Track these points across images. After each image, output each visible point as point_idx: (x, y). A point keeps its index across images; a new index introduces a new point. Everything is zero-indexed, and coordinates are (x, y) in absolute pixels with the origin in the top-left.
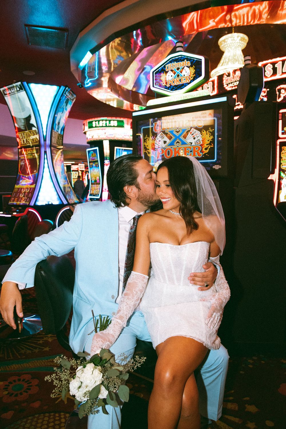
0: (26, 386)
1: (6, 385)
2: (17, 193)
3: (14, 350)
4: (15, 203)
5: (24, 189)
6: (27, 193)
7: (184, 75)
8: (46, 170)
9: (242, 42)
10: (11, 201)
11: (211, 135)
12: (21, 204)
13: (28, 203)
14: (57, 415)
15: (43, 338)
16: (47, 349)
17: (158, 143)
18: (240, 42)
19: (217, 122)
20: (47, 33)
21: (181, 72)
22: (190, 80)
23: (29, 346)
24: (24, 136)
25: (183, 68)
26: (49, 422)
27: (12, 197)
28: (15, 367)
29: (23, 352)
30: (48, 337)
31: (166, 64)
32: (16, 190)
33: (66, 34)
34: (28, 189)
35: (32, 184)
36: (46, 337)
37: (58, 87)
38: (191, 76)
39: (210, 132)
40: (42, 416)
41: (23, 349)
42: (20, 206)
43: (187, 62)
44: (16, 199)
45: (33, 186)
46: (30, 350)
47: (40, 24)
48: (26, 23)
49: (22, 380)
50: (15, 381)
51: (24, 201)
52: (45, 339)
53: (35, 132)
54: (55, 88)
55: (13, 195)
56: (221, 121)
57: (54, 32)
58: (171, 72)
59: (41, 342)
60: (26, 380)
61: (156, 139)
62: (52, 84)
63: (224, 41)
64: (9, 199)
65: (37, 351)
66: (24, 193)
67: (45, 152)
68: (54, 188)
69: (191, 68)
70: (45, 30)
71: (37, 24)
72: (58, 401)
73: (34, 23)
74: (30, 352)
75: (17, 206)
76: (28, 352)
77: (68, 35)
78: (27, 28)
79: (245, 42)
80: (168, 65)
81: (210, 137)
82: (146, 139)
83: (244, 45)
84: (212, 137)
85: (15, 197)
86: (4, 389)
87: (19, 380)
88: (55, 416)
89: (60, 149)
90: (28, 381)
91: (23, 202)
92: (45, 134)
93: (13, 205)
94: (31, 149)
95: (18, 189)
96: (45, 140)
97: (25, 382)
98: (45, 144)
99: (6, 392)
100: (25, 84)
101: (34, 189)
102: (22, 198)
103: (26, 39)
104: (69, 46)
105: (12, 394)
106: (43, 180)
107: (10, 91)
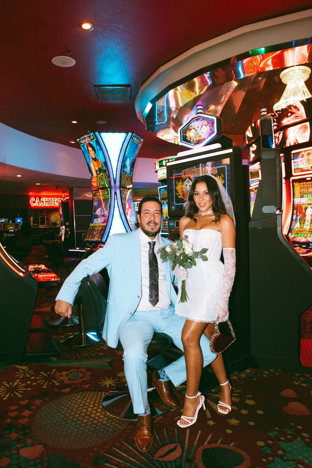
0: (81, 375)
1: (67, 374)
2: (91, 230)
3: (77, 354)
4: (89, 240)
5: (97, 226)
6: (100, 230)
7: (203, 132)
8: (116, 209)
9: (304, 74)
10: (86, 238)
11: (223, 180)
12: (95, 240)
13: (100, 240)
14: (100, 393)
15: (100, 347)
16: (102, 354)
17: (185, 187)
18: (302, 74)
19: (227, 169)
20: (113, 90)
21: (201, 130)
22: (207, 136)
23: (88, 351)
24: (97, 180)
25: (202, 126)
26: (93, 396)
27: (88, 235)
28: (75, 363)
29: (83, 355)
30: (104, 346)
31: (190, 124)
32: (90, 228)
33: (129, 89)
34: (100, 226)
35: (103, 223)
36: (102, 346)
37: (126, 134)
38: (208, 132)
39: (222, 177)
40: (89, 392)
41: (83, 353)
42: (93, 242)
43: (204, 121)
44: (91, 236)
45: (105, 224)
46: (89, 353)
47: (106, 84)
48: (95, 84)
49: (79, 371)
50: (74, 372)
51: (97, 237)
52: (101, 347)
53: (106, 175)
54: (123, 135)
55: (88, 233)
56: (229, 168)
57: (119, 88)
58: (194, 130)
59: (98, 349)
60: (82, 372)
61: (184, 183)
62: (120, 132)
63: (285, 74)
64: (85, 237)
65: (94, 354)
66: (97, 230)
67: (116, 193)
68: (123, 226)
69: (207, 126)
70: (110, 88)
71: (104, 84)
72: (103, 385)
73: (102, 84)
74: (89, 355)
75: (91, 243)
76: (87, 355)
77: (131, 90)
78: (96, 88)
79: (307, 74)
80: (191, 124)
81: (222, 181)
82: (177, 184)
83: (307, 77)
84: (223, 181)
85: (89, 234)
86: (66, 376)
87: (77, 371)
88: (98, 393)
89: (129, 189)
90: (83, 372)
91: (96, 239)
92: (115, 177)
93: (88, 242)
94: (103, 191)
95: (93, 227)
96: (115, 182)
97: (82, 373)
98: (115, 185)
99: (67, 378)
100: (97, 133)
101: (106, 227)
102: (95, 235)
103: (96, 96)
104: (133, 98)
105: (71, 379)
106: (113, 219)
107: (85, 140)
